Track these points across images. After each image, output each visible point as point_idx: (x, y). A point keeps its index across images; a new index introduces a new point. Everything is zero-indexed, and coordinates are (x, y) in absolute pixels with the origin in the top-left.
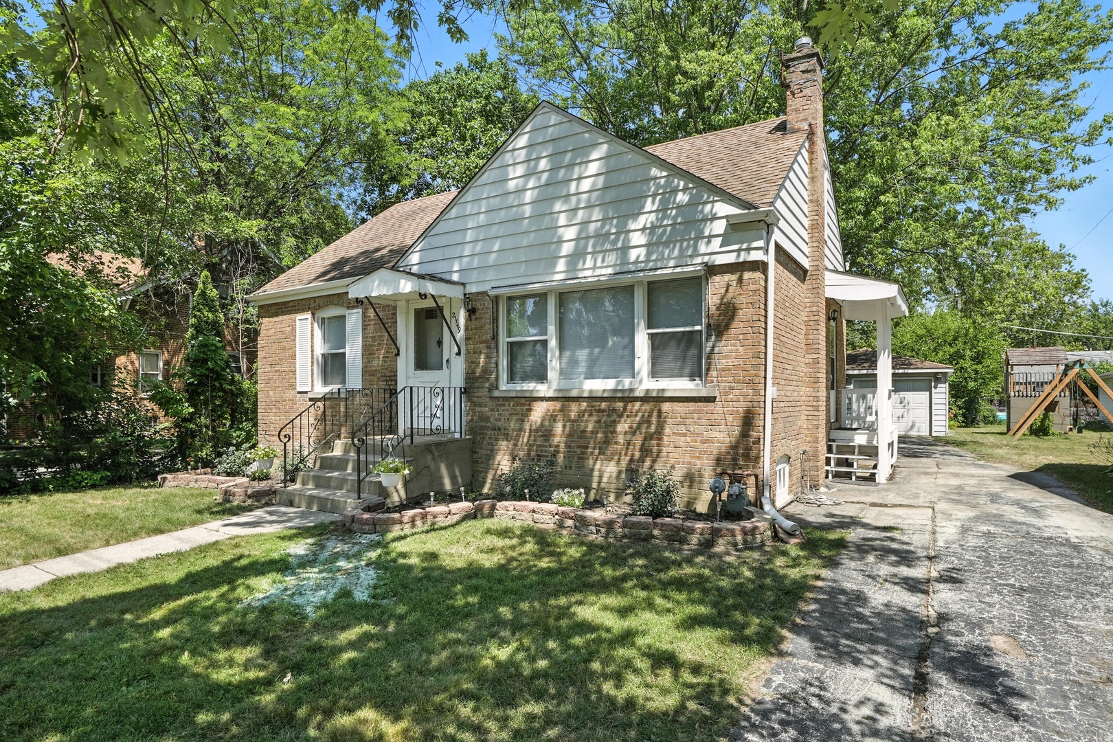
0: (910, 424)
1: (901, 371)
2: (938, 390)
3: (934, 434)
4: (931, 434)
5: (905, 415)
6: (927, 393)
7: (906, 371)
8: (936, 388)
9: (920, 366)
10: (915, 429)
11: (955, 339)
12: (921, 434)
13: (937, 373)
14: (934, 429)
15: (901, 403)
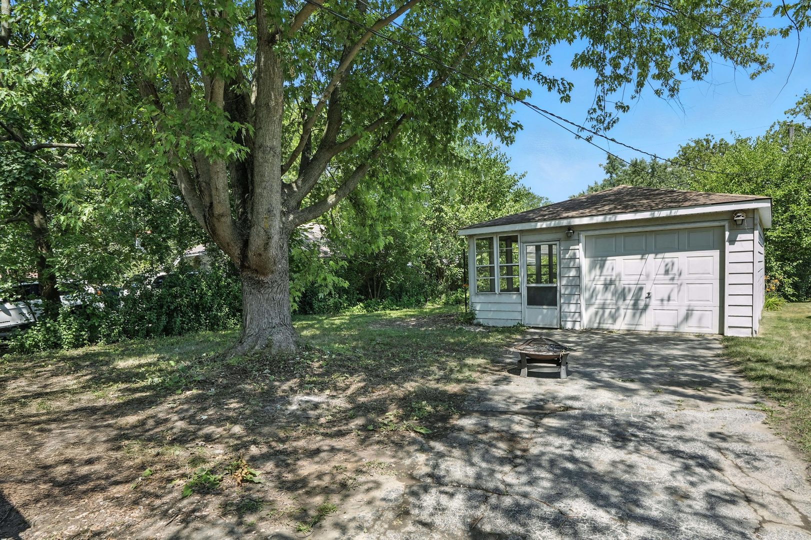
0: (683, 312)
1: (664, 213)
2: (737, 246)
3: (728, 333)
4: (722, 332)
5: (674, 296)
6: (716, 253)
7: (674, 212)
8: (732, 241)
9: (702, 200)
10: (693, 321)
11: (785, 175)
12: (703, 331)
13: (735, 212)
14: (728, 322)
15: (667, 272)
